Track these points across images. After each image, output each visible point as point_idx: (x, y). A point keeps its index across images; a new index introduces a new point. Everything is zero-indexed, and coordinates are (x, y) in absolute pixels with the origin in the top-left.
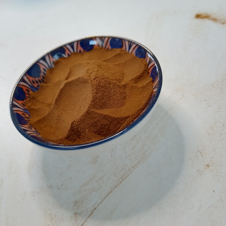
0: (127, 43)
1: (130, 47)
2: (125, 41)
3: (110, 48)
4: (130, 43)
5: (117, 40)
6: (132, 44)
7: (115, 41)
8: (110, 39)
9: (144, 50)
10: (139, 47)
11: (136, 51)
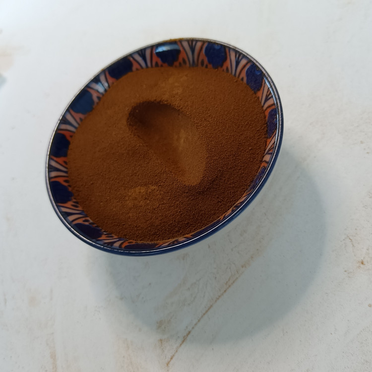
0: (233, 56)
1: (238, 62)
2: (229, 51)
3: (206, 60)
4: (237, 56)
5: (216, 47)
6: (240, 58)
7: (214, 49)
8: (206, 45)
9: (259, 74)
10: (251, 65)
11: (247, 72)
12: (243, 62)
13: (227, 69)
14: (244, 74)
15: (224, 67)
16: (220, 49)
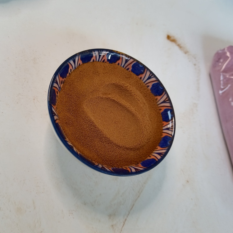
0: (148, 73)
1: (149, 78)
2: (147, 71)
3: (131, 69)
4: (151, 75)
5: (141, 66)
6: (152, 77)
7: (139, 66)
8: (135, 62)
9: (161, 88)
10: (158, 83)
11: (153, 85)
12: (154, 79)
13: (141, 78)
14: (151, 85)
15: (140, 77)
16: (142, 67)
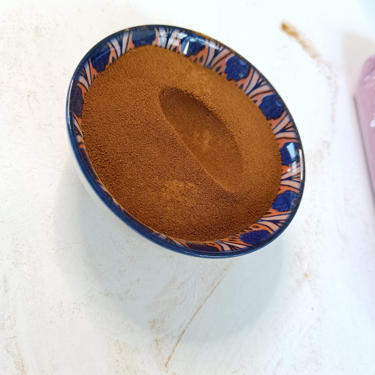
0: (256, 77)
1: (258, 86)
2: (253, 73)
3: (224, 68)
4: (260, 80)
5: (242, 63)
6: (263, 83)
7: (239, 63)
8: (232, 55)
10: (273, 95)
12: (266, 88)
13: (241, 86)
14: (260, 99)
15: (240, 83)
16: (244, 66)
